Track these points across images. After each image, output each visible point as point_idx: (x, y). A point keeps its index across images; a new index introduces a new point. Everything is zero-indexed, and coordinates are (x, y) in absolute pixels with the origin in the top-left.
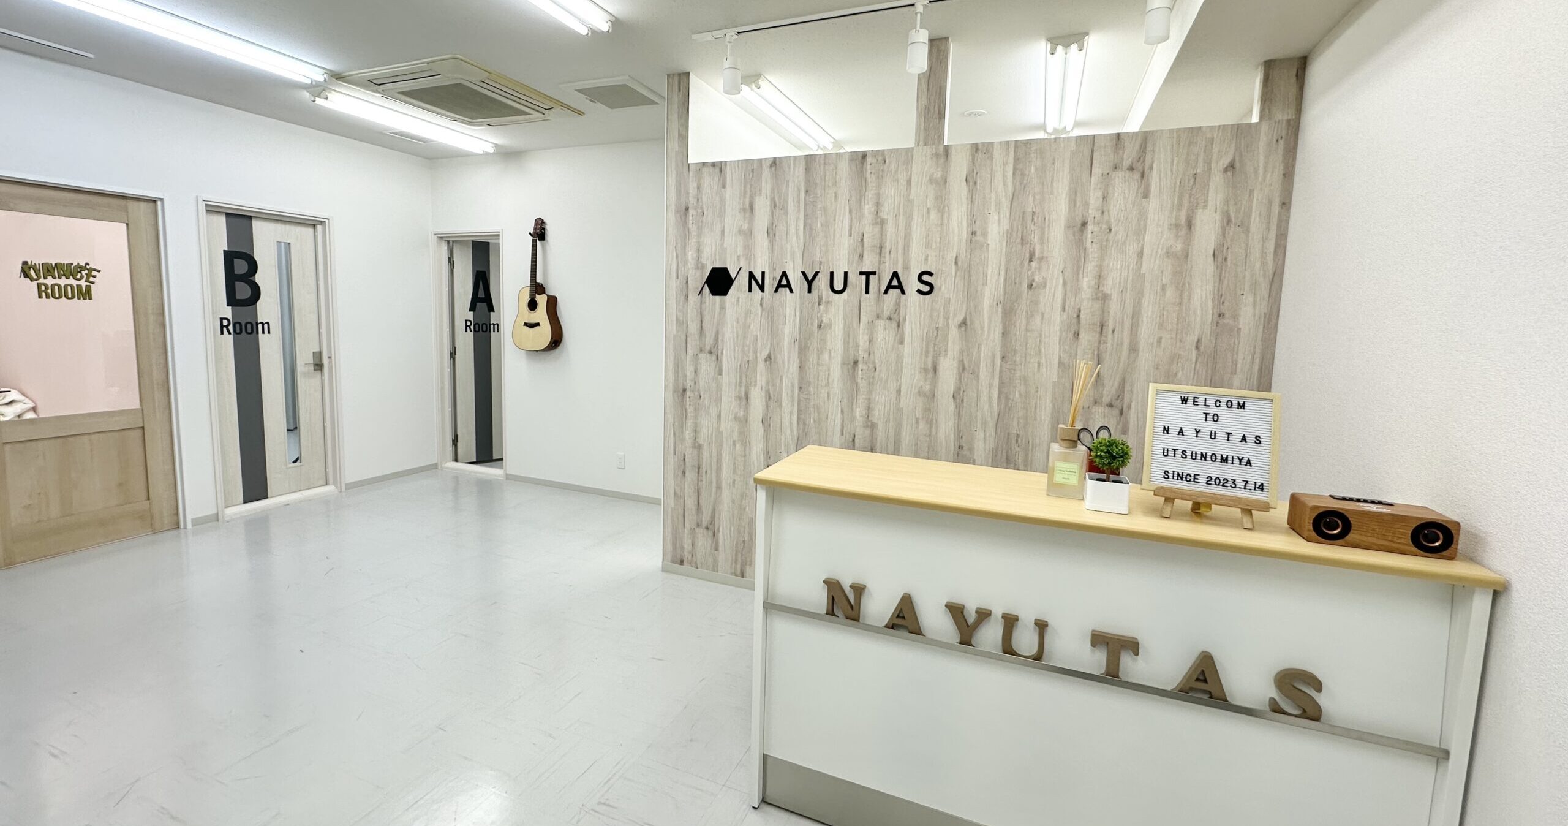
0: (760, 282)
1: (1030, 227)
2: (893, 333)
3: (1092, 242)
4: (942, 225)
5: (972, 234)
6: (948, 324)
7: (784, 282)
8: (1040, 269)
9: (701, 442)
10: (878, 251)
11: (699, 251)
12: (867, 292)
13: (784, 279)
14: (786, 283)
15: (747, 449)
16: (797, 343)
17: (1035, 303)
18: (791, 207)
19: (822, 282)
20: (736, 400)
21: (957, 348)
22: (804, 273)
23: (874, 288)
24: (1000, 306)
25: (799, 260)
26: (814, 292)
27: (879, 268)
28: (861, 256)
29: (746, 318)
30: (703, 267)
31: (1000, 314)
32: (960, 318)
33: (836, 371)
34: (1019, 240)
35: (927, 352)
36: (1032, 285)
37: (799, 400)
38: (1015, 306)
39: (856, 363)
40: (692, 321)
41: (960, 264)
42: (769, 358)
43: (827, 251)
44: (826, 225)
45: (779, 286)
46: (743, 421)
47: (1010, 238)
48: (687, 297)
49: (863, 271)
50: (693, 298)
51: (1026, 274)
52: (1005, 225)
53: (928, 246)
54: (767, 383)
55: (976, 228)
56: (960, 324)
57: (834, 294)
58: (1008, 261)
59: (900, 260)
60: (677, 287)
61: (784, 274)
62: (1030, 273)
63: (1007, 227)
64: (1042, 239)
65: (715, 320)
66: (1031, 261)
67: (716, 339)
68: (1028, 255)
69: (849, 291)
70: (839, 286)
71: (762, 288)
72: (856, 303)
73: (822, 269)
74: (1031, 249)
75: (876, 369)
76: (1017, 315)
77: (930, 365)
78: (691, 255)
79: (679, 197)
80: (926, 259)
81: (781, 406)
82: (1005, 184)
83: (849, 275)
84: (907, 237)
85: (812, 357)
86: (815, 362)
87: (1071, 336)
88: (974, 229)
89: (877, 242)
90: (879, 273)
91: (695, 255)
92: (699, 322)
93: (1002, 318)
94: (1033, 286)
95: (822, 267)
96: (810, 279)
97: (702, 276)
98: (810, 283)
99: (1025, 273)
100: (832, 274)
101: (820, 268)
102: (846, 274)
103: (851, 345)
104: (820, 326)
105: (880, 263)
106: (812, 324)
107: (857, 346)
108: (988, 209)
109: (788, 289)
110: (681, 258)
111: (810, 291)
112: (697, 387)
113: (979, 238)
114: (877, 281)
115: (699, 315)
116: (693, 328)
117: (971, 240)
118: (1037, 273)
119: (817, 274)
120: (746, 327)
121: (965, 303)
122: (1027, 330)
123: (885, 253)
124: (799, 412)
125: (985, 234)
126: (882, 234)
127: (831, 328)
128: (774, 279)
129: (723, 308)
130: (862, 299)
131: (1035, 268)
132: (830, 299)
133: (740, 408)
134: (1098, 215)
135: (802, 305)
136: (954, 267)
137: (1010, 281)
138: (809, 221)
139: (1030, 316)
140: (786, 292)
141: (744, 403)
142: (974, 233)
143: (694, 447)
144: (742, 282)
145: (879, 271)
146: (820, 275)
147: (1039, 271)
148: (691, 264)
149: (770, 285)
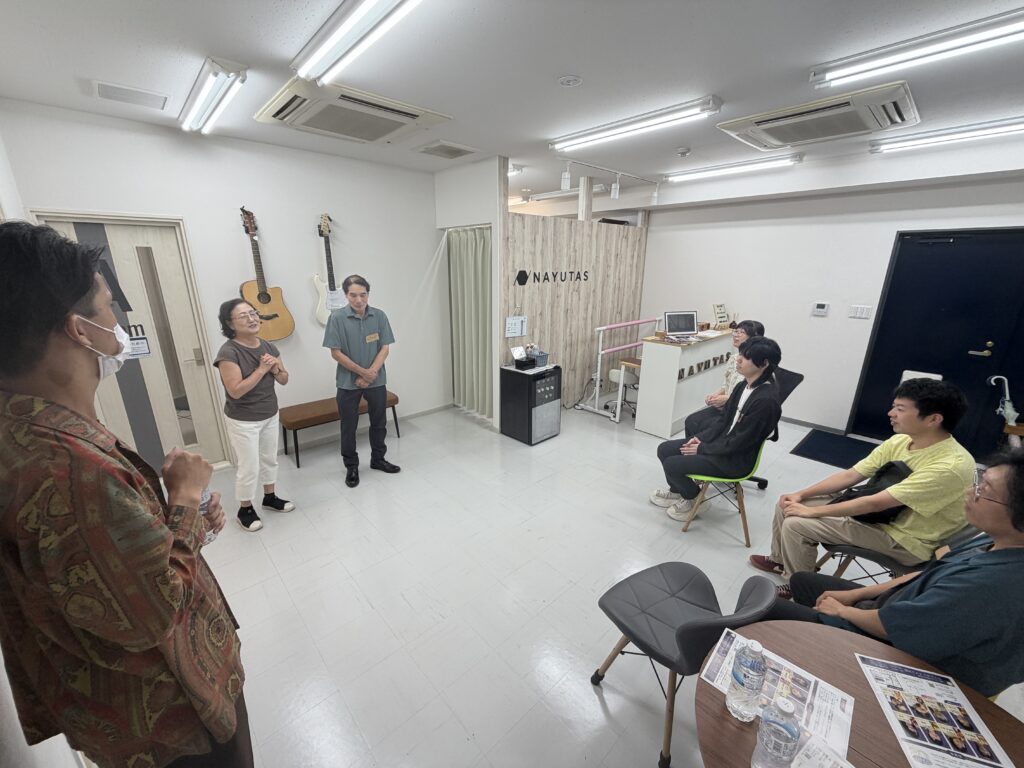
0: (538, 277)
1: (608, 255)
2: (577, 297)
4: (590, 253)
5: (597, 257)
10: (574, 263)
11: (514, 262)
12: (571, 280)
13: (546, 276)
16: (550, 305)
19: (558, 277)
21: (592, 300)
22: (553, 273)
23: (573, 279)
24: (601, 283)
25: (551, 267)
26: (556, 281)
28: (569, 265)
29: (533, 296)
30: (515, 270)
33: (562, 314)
34: (606, 260)
35: (586, 302)
37: (551, 331)
38: (604, 283)
40: (511, 300)
41: (594, 268)
42: (541, 314)
43: (560, 263)
48: (509, 287)
49: (570, 271)
50: (511, 287)
53: (587, 261)
54: (540, 325)
56: (593, 291)
57: (562, 282)
58: (604, 267)
59: (580, 267)
60: (504, 282)
61: (546, 273)
63: (604, 255)
64: (610, 260)
65: (521, 298)
66: (608, 267)
67: (521, 308)
69: (566, 280)
70: (563, 278)
71: (538, 280)
72: (568, 285)
74: (608, 263)
75: (573, 312)
76: (605, 287)
77: (586, 308)
79: (504, 232)
80: (586, 266)
82: (604, 239)
84: (582, 257)
86: (556, 312)
89: (574, 259)
90: (574, 272)
91: (511, 264)
92: (514, 300)
93: (602, 288)
94: (608, 276)
96: (555, 275)
97: (515, 275)
98: (555, 277)
100: (561, 273)
101: (557, 270)
102: (565, 273)
105: (575, 268)
106: (555, 296)
107: (568, 303)
108: (600, 248)
109: (547, 280)
110: (506, 265)
111: (554, 281)
114: (574, 276)
115: (514, 296)
116: (511, 303)
119: (557, 273)
121: (594, 283)
122: (606, 291)
126: (575, 256)
127: (561, 297)
128: (543, 276)
129: (524, 291)
130: (570, 283)
131: (608, 270)
132: (561, 284)
135: (552, 287)
137: (604, 274)
140: (547, 282)
148: (510, 269)
149: (542, 278)
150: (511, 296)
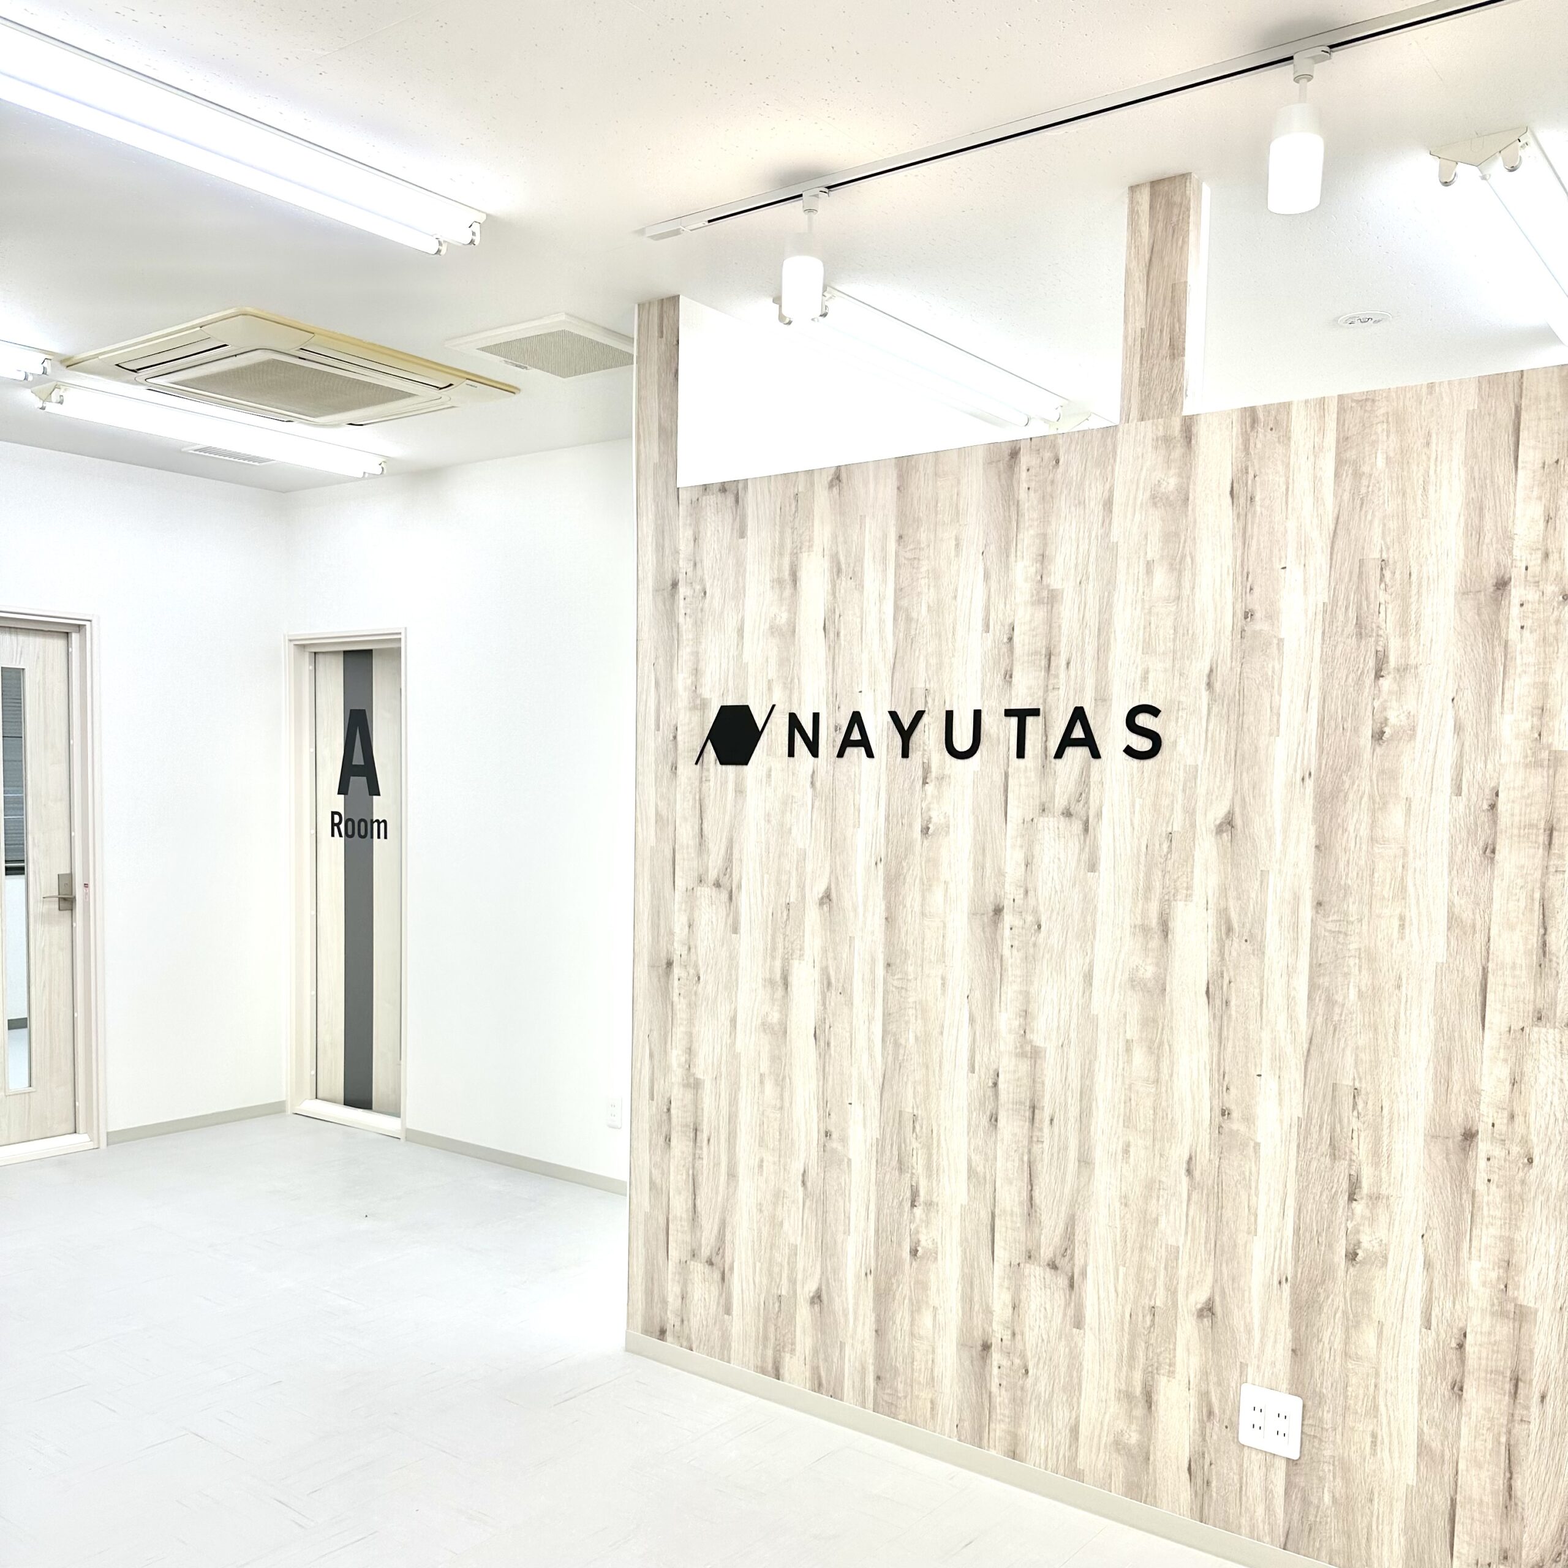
0: (810, 735)
1: (1376, 596)
2: (1074, 845)
3: (1522, 627)
4: (1178, 598)
5: (1246, 618)
6: (1193, 825)
7: (856, 735)
8: (1400, 693)
9: (700, 1076)
10: (1044, 663)
11: (696, 672)
12: (1021, 754)
13: (856, 729)
14: (859, 738)
15: (786, 1095)
16: (881, 866)
17: (1390, 775)
18: (871, 573)
19: (930, 734)
20: (765, 986)
21: (1213, 881)
22: (894, 715)
23: (1034, 746)
24: (1310, 783)
25: (885, 686)
26: (915, 754)
27: (1045, 701)
28: (1008, 676)
29: (783, 813)
30: (704, 705)
31: (1310, 801)
32: (1218, 812)
33: (959, 930)
34: (1351, 628)
35: (1148, 889)
36: (1383, 733)
37: (886, 992)
38: (1343, 783)
39: (998, 911)
40: (685, 819)
41: (1218, 686)
42: (827, 898)
43: (940, 666)
44: (937, 610)
45: (847, 743)
46: (780, 1032)
47: (1331, 623)
48: (674, 768)
49: (1013, 707)
50: (687, 769)
51: (1370, 708)
52: (1320, 595)
53: (1148, 648)
54: (825, 951)
55: (1255, 602)
56: (1221, 825)
57: (954, 760)
58: (1328, 677)
59: (1090, 683)
60: (657, 748)
61: (856, 719)
62: (1377, 704)
63: (1324, 597)
64: (1405, 627)
65: (727, 818)
66: (1378, 675)
67: (729, 859)
68: (1371, 664)
69: (985, 753)
70: (962, 742)
71: (813, 748)
72: (999, 780)
73: (930, 705)
74: (1380, 648)
75: (1039, 927)
76: (1349, 805)
77: (1154, 922)
78: (682, 680)
79: (660, 564)
80: (1145, 678)
81: (850, 1003)
82: (1318, 500)
83: (985, 718)
84: (1104, 629)
85: (912, 897)
86: (917, 908)
87: (1475, 853)
88: (1250, 607)
89: (1041, 645)
90: (1045, 712)
91: (689, 681)
92: (697, 820)
93: (1315, 808)
94: (1386, 736)
95: (930, 701)
96: (906, 727)
97: (702, 723)
98: (906, 735)
99: (1367, 704)
100: (949, 715)
101: (926, 702)
102: (977, 714)
103: (988, 871)
104: (925, 831)
105: (1046, 690)
106: (910, 825)
107: (1001, 874)
108: (1280, 559)
109: (863, 749)
110: (664, 685)
111: (905, 754)
112: (693, 957)
113: (1259, 625)
114: (1041, 731)
115: (698, 805)
116: (686, 833)
117: (1243, 631)
118: (1394, 704)
119: (919, 715)
120: (784, 832)
121: (1231, 775)
122: (1373, 840)
123: (1058, 667)
124: (887, 1015)
125: (1272, 617)
126: (1051, 624)
127: (948, 833)
128: (837, 728)
129: (740, 791)
130: (1010, 770)
131: (1390, 692)
132: (947, 772)
133: (773, 1005)
134: (1535, 561)
135: (891, 782)
136: (1205, 694)
137: (1333, 724)
138: (904, 603)
139: (1379, 805)
140: (859, 757)
141: (780, 993)
142: (1248, 615)
143: (687, 1085)
144: (775, 736)
145: (1044, 708)
146: (925, 719)
147: (1398, 700)
148: (683, 697)
149: (829, 741)
150: (684, 806)
